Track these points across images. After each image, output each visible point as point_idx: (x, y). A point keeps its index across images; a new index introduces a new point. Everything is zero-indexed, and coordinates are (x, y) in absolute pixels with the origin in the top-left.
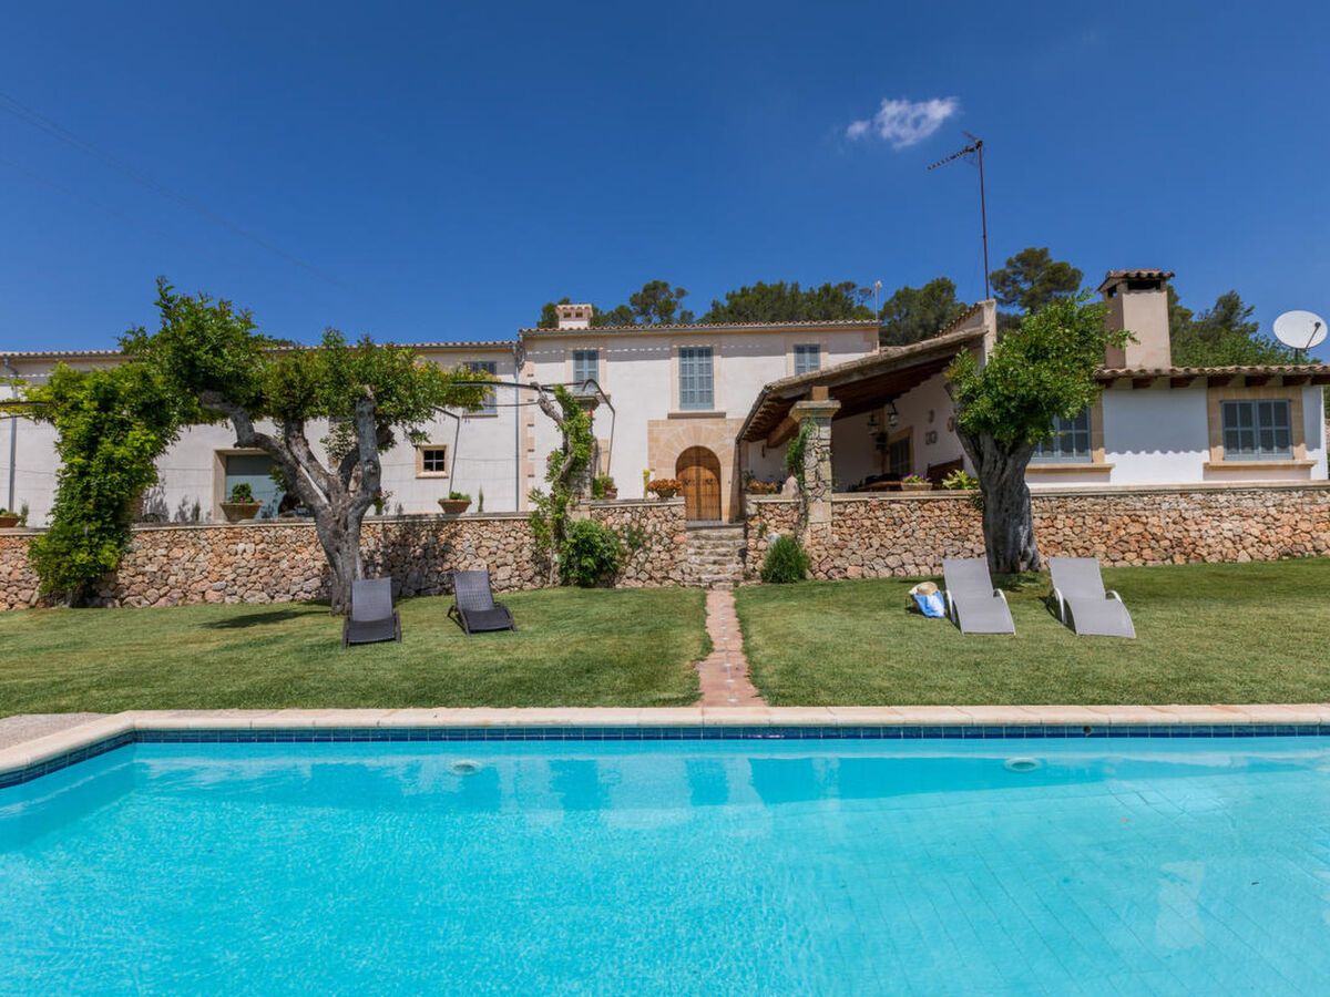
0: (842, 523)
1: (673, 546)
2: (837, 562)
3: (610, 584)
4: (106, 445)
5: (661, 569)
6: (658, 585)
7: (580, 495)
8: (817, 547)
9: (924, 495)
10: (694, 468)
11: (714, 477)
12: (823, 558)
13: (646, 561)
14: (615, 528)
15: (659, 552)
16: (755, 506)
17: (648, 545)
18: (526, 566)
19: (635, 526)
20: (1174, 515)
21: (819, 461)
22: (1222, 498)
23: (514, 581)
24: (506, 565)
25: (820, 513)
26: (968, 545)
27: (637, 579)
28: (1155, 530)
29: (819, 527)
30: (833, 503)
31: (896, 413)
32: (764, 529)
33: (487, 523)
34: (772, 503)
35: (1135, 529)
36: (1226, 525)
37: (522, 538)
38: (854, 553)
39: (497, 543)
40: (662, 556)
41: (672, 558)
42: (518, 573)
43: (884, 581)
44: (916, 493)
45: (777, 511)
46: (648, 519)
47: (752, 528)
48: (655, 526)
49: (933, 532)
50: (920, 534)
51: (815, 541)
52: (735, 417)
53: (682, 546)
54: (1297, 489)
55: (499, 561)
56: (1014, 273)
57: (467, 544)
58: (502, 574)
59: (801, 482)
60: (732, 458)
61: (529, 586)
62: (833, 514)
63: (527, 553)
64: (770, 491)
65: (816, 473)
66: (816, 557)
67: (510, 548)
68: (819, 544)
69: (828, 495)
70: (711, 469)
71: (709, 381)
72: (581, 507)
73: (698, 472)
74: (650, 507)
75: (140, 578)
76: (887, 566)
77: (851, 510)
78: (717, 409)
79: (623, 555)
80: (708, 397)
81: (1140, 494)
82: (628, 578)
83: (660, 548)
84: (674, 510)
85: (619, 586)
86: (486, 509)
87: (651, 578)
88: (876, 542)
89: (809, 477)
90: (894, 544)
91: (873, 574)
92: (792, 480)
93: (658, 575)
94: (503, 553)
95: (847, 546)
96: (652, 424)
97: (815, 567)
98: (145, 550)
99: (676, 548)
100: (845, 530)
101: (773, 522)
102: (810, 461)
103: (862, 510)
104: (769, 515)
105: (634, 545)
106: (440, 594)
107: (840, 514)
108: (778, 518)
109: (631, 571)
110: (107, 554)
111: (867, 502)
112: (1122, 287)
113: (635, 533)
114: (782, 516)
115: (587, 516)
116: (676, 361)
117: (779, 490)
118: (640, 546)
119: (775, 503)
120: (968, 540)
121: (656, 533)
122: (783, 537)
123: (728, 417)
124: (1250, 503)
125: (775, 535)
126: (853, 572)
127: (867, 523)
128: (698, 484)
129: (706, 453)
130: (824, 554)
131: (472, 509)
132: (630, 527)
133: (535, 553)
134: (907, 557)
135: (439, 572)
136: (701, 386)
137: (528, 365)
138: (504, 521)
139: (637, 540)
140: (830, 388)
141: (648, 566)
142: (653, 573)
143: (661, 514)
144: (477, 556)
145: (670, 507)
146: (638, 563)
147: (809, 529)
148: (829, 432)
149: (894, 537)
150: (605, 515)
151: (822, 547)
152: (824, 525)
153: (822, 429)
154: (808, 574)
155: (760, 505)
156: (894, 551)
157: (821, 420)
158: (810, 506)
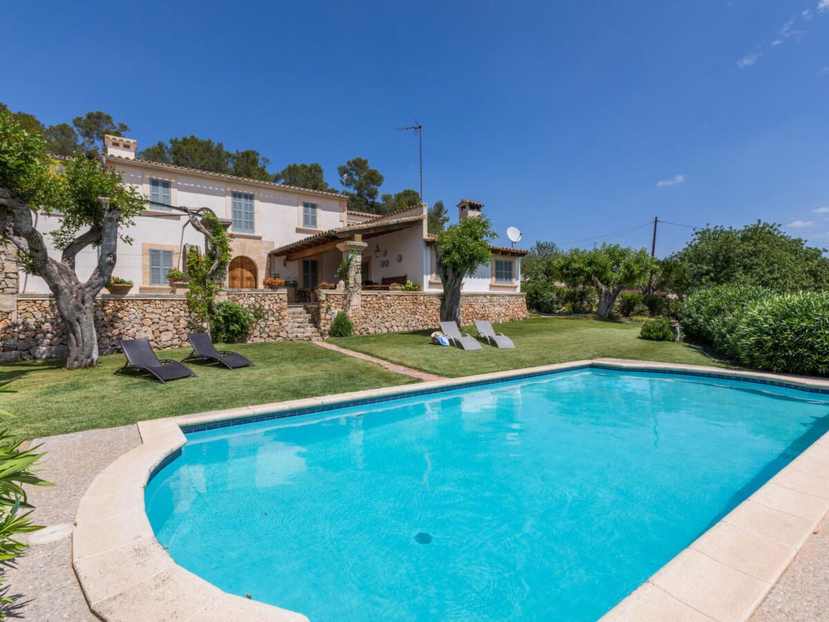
0: (366, 306)
1: (281, 317)
2: (364, 326)
3: (243, 341)
5: (275, 331)
6: (273, 341)
7: (220, 285)
8: (355, 318)
9: (400, 293)
10: (240, 269)
11: (252, 276)
12: (358, 323)
13: (265, 327)
14: (245, 306)
15: (273, 321)
16: (325, 296)
17: (266, 317)
18: (184, 331)
19: (258, 306)
20: (482, 304)
21: (356, 273)
22: (495, 298)
24: (168, 330)
25: (356, 300)
26: (417, 317)
27: (261, 337)
28: (477, 310)
29: (355, 307)
30: (362, 295)
31: (379, 251)
32: (329, 308)
33: (149, 302)
34: (333, 294)
35: (471, 310)
36: (496, 309)
37: (178, 313)
38: (371, 321)
39: (158, 316)
40: (275, 324)
41: (280, 324)
42: (177, 336)
43: (385, 334)
44: (396, 291)
45: (336, 299)
46: (265, 301)
47: (323, 307)
48: (269, 305)
49: (403, 311)
50: (398, 312)
51: (354, 315)
52: (267, 240)
53: (285, 318)
54: (514, 295)
55: (161, 329)
56: (351, 170)
57: (134, 316)
58: (165, 337)
59: (347, 284)
60: (265, 265)
61: (186, 344)
62: (362, 301)
63: (183, 322)
64: (331, 289)
65: (355, 279)
66: (354, 323)
67: (169, 319)
68: (356, 316)
69: (360, 291)
70: (251, 271)
71: (252, 215)
72: (221, 293)
73: (242, 273)
74: (267, 294)
76: (386, 327)
77: (370, 299)
78: (256, 234)
79: (251, 323)
80: (250, 225)
81: (473, 295)
82: (255, 337)
83: (273, 318)
84: (280, 296)
85: (249, 342)
87: (269, 336)
88: (380, 315)
89: (351, 281)
90: (388, 316)
91: (380, 331)
92: (342, 282)
94: (165, 323)
95: (368, 317)
97: (354, 328)
99: (283, 318)
100: (367, 309)
101: (333, 304)
102: (352, 273)
103: (374, 299)
104: (332, 301)
105: (258, 317)
106: (112, 353)
107: (365, 301)
108: (336, 303)
109: (256, 333)
111: (376, 295)
112: (468, 207)
113: (258, 310)
114: (337, 301)
115: (226, 298)
116: (229, 199)
117: (335, 287)
118: (262, 317)
121: (270, 310)
122: (339, 312)
123: (263, 239)
124: (501, 300)
125: (335, 311)
126: (371, 330)
127: (377, 306)
128: (242, 279)
129: (248, 261)
130: (358, 321)
131: (135, 291)
132: (254, 306)
133: (189, 322)
134: (394, 322)
135: (110, 338)
136: (246, 218)
138: (164, 300)
139: (259, 314)
140: (363, 236)
141: (267, 329)
142: (270, 334)
143: (273, 298)
144: (143, 325)
145: (278, 294)
146: (261, 328)
147: (351, 308)
148: (361, 259)
149: (388, 313)
150: (238, 298)
151: (357, 318)
152: (358, 307)
153: (358, 257)
154: (352, 332)
155: (327, 295)
156: (388, 320)
157: (357, 252)
158: (351, 296)
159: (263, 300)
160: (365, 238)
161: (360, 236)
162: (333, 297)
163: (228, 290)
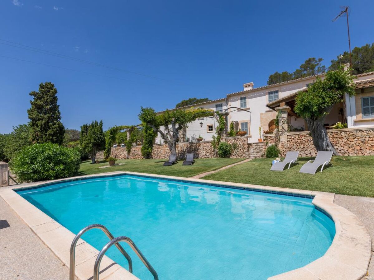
0: (291, 141)
1: (244, 148)
3: (229, 157)
4: (148, 131)
5: (241, 153)
6: (240, 158)
7: (223, 136)
8: (283, 148)
12: (284, 151)
14: (231, 144)
16: (265, 137)
17: (238, 148)
18: (212, 153)
19: (235, 143)
21: (283, 124)
23: (210, 156)
24: (208, 152)
25: (284, 138)
27: (235, 156)
29: (283, 142)
30: (288, 136)
32: (267, 143)
33: (205, 143)
37: (211, 146)
38: (294, 150)
40: (241, 151)
41: (243, 151)
48: (240, 143)
51: (282, 146)
55: (207, 151)
57: (202, 148)
58: (208, 154)
59: (278, 130)
61: (213, 157)
62: (288, 138)
63: (212, 150)
64: (270, 133)
65: (282, 127)
66: (282, 151)
69: (286, 133)
75: (154, 154)
76: (305, 154)
77: (294, 137)
79: (232, 150)
82: (233, 156)
83: (241, 148)
85: (231, 158)
86: (205, 140)
87: (238, 156)
88: (302, 147)
89: (280, 128)
90: (308, 147)
92: (276, 130)
93: (240, 155)
95: (292, 148)
96: (261, 114)
97: (282, 153)
98: (155, 149)
100: (292, 143)
101: (270, 141)
102: (281, 124)
103: (297, 137)
104: (269, 139)
105: (235, 148)
106: (196, 158)
107: (290, 139)
108: (271, 140)
109: (234, 154)
110: (150, 150)
111: (299, 135)
113: (235, 145)
115: (225, 141)
116: (267, 96)
117: (273, 133)
118: (236, 148)
119: (270, 136)
120: (336, 145)
121: (240, 145)
122: (272, 145)
125: (270, 145)
127: (299, 141)
130: (285, 150)
131: (203, 140)
132: (234, 143)
133: (214, 150)
135: (197, 154)
137: (230, 103)
138: (208, 143)
139: (235, 147)
140: (285, 103)
141: (238, 153)
142: (239, 155)
143: (241, 140)
144: (203, 150)
145: (243, 138)
146: (236, 152)
147: (280, 143)
148: (286, 115)
149: (308, 145)
150: (228, 141)
151: (284, 148)
152: (285, 142)
153: (284, 114)
154: (280, 156)
155: (266, 137)
156: (308, 149)
157: (283, 112)
158: (281, 137)
159: (237, 141)
160: (287, 104)
161: (284, 103)
162: (270, 137)
163: (225, 138)
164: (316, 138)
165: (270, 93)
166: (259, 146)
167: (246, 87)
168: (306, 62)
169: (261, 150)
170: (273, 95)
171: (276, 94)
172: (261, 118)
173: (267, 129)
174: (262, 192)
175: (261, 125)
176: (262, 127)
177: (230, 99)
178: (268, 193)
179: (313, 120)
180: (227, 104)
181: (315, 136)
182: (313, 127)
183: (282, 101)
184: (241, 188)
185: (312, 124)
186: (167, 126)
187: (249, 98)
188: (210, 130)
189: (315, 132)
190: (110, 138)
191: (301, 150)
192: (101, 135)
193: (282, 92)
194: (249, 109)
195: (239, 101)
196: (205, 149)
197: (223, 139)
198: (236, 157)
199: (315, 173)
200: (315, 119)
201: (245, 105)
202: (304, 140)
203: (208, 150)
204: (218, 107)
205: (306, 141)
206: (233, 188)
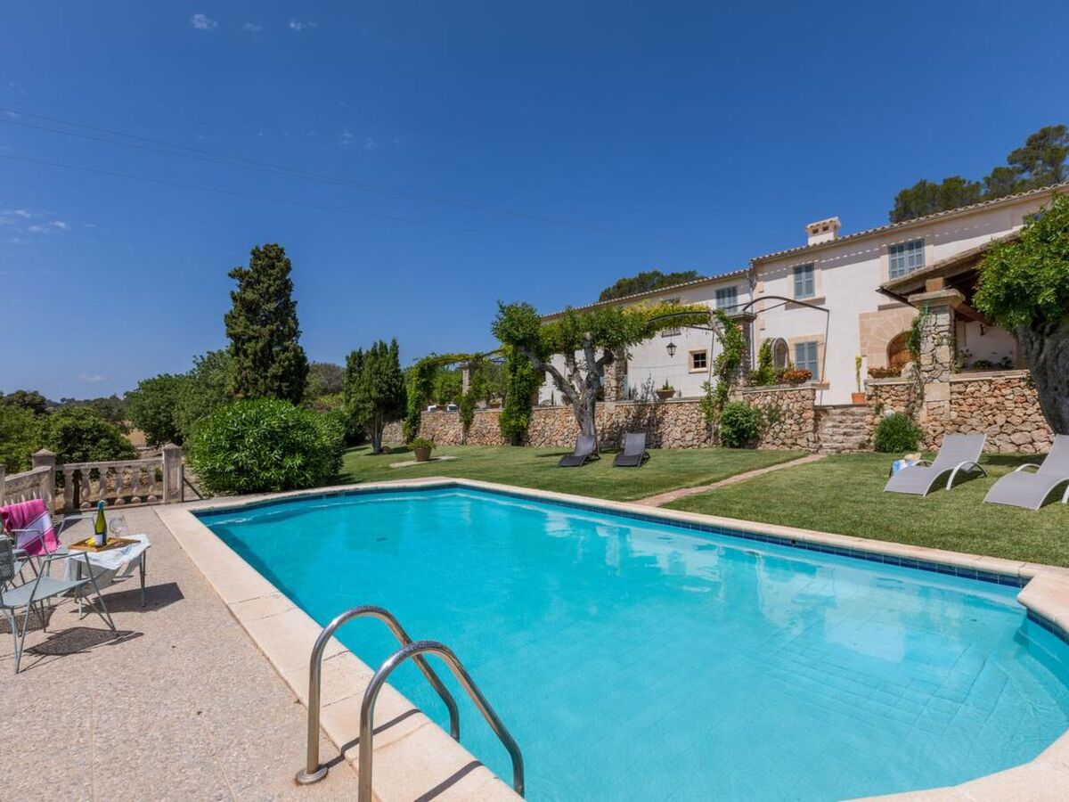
0: (961, 402)
1: (802, 420)
3: (754, 447)
4: (520, 369)
5: (792, 437)
6: (788, 449)
7: (736, 384)
8: (934, 423)
12: (938, 432)
13: (780, 431)
14: (760, 407)
15: (791, 425)
16: (872, 388)
17: (783, 420)
18: (702, 432)
19: (774, 406)
21: (936, 346)
23: (695, 441)
24: (691, 431)
25: (937, 393)
27: (774, 444)
29: (936, 405)
30: (951, 384)
32: (880, 407)
33: (681, 404)
34: (888, 385)
37: (700, 414)
38: (973, 429)
39: (686, 417)
40: (793, 428)
41: (800, 430)
42: (697, 436)
45: (893, 392)
46: (784, 400)
47: (871, 406)
48: (788, 405)
51: (931, 418)
53: (810, 421)
55: (687, 429)
57: (671, 417)
58: (689, 437)
59: (918, 366)
61: (703, 445)
62: (951, 393)
63: (703, 424)
64: (890, 376)
65: (933, 356)
66: (931, 432)
67: (694, 420)
68: (935, 420)
69: (947, 376)
74: (785, 391)
75: (535, 433)
77: (972, 389)
79: (764, 426)
82: (768, 443)
83: (791, 421)
84: (803, 393)
85: (760, 448)
86: (683, 396)
87: (783, 444)
88: (1001, 419)
89: (925, 360)
90: (1024, 421)
92: (910, 365)
95: (965, 423)
96: (863, 316)
97: (929, 440)
98: (538, 420)
99: (804, 422)
100: (965, 408)
101: (889, 401)
102: (927, 346)
103: (985, 388)
104: (885, 395)
105: (772, 420)
106: (655, 448)
107: (960, 393)
108: (894, 398)
109: (769, 438)
110: (523, 421)
111: (990, 382)
113: (773, 411)
114: (897, 396)
115: (741, 399)
116: (885, 258)
117: (899, 374)
118: (776, 420)
119: (891, 385)
121: (789, 410)
122: (898, 414)
125: (889, 412)
127: (991, 401)
130: (940, 429)
131: (675, 396)
132: (770, 406)
135: (656, 435)
138: (691, 403)
139: (775, 416)
140: (945, 279)
141: (782, 435)
142: (786, 441)
143: (792, 396)
144: (675, 425)
145: (799, 390)
146: (775, 432)
147: (925, 407)
148: (948, 319)
149: (1025, 414)
150: (753, 398)
151: (937, 423)
152: (942, 404)
153: (938, 316)
154: (921, 446)
155: (876, 387)
156: (1023, 428)
157: (937, 309)
158: (926, 386)
159: (782, 398)
160: (951, 282)
161: (940, 280)
162: (888, 388)
163: (743, 389)
164: (1052, 393)
165: (893, 250)
166: (853, 414)
167: (815, 232)
168: (1029, 143)
169: (858, 428)
170: (906, 254)
171: (915, 252)
172: (864, 330)
173: (882, 362)
174: (852, 556)
175: (862, 352)
176: (865, 356)
177: (762, 272)
178: (869, 559)
179: (1042, 332)
180: (753, 286)
181: (1046, 387)
182: (1042, 356)
183: (935, 273)
184: (784, 541)
185: (1036, 346)
186: (570, 356)
187: (824, 267)
188: (696, 365)
189: (1046, 374)
190: (418, 388)
191: (998, 429)
192: (396, 377)
193: (935, 245)
194: (822, 300)
195: (791, 278)
196: (679, 423)
197: (737, 393)
198: (775, 448)
199: (1042, 506)
200: (1047, 330)
201: (810, 290)
202: (1011, 397)
203: (688, 423)
204: (723, 297)
205: (1016, 403)
206: (757, 540)
